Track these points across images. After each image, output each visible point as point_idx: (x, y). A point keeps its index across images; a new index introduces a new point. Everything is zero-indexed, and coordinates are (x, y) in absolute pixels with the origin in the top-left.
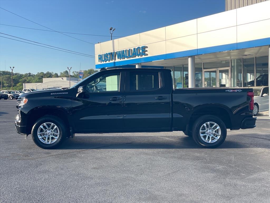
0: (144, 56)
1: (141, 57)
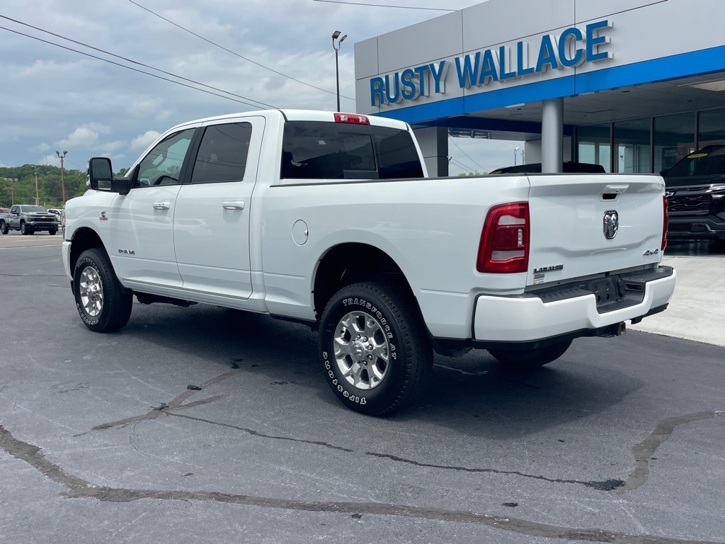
1: (579, 72)
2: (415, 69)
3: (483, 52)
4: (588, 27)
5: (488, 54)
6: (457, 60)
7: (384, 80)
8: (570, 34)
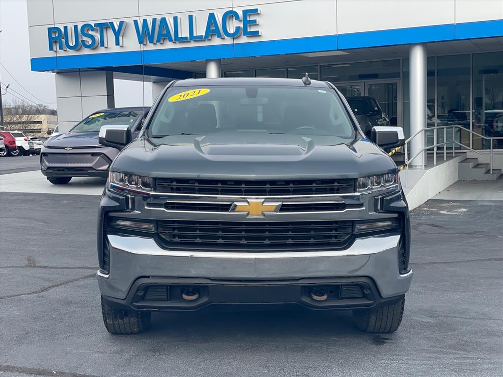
0: (244, 40)
1: (236, 42)
2: (95, 24)
3: (159, 18)
5: (163, 20)
6: (136, 22)
7: (63, 30)
8: (230, 15)
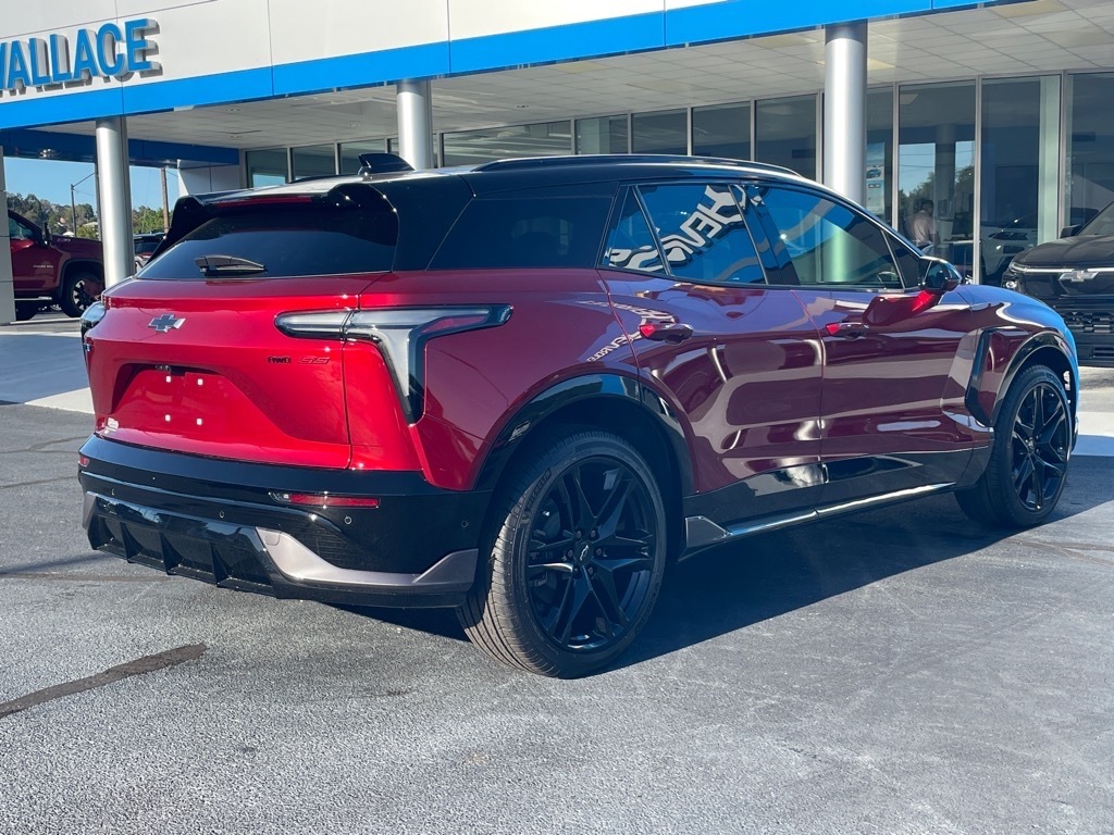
0: (138, 80)
1: (126, 84)
3: (10, 43)
4: (127, 24)
5: (16, 45)
8: (109, 31)
